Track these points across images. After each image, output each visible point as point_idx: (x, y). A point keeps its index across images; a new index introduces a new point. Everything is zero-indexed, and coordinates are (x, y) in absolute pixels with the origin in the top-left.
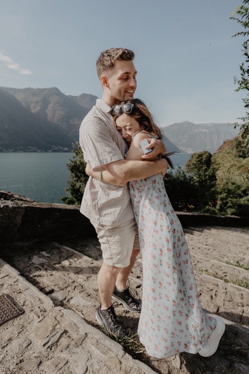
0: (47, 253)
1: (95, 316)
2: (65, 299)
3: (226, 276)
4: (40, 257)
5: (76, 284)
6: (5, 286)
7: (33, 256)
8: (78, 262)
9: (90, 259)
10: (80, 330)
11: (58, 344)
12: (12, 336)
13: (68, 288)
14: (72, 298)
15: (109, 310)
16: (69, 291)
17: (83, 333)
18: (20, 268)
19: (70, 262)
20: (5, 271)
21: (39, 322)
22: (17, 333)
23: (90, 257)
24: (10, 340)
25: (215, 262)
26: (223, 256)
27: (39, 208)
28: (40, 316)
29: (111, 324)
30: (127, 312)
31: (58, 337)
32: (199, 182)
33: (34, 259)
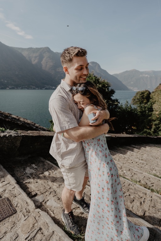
0: (35, 165)
1: (61, 216)
2: (44, 201)
3: (153, 186)
4: (31, 169)
5: (51, 190)
6: (7, 191)
7: (26, 167)
8: (54, 173)
10: (50, 228)
11: (35, 239)
12: (7, 230)
13: (46, 193)
14: (48, 200)
15: (69, 214)
16: (47, 195)
17: (52, 231)
18: (18, 176)
19: (50, 173)
20: (8, 180)
21: (25, 220)
22: (10, 228)
24: (5, 233)
25: (146, 174)
26: (152, 169)
27: (31, 136)
28: (26, 216)
29: (70, 224)
30: (82, 213)
31: (35, 233)
32: (140, 112)
33: (27, 170)
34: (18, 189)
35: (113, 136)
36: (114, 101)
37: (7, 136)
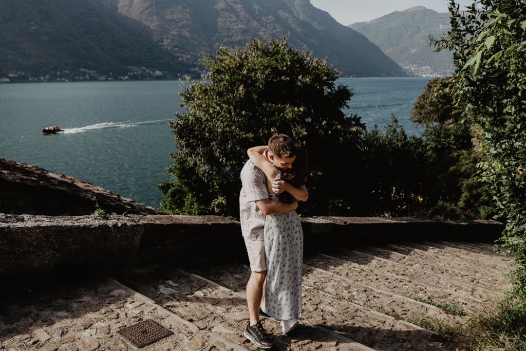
0: (174, 282)
2: (206, 328)
3: (404, 314)
4: (167, 287)
5: (215, 315)
6: (146, 313)
7: (158, 285)
8: (213, 293)
9: (228, 290)
10: (227, 346)
12: (170, 348)
13: (207, 319)
15: (258, 325)
16: (209, 321)
17: (230, 348)
19: (204, 293)
20: (139, 299)
21: (189, 340)
22: (172, 346)
23: (228, 288)
28: (189, 336)
29: (261, 336)
31: (209, 349)
32: (434, 149)
33: (161, 289)
34: (162, 310)
35: (338, 222)
36: (348, 122)
37: (120, 225)
